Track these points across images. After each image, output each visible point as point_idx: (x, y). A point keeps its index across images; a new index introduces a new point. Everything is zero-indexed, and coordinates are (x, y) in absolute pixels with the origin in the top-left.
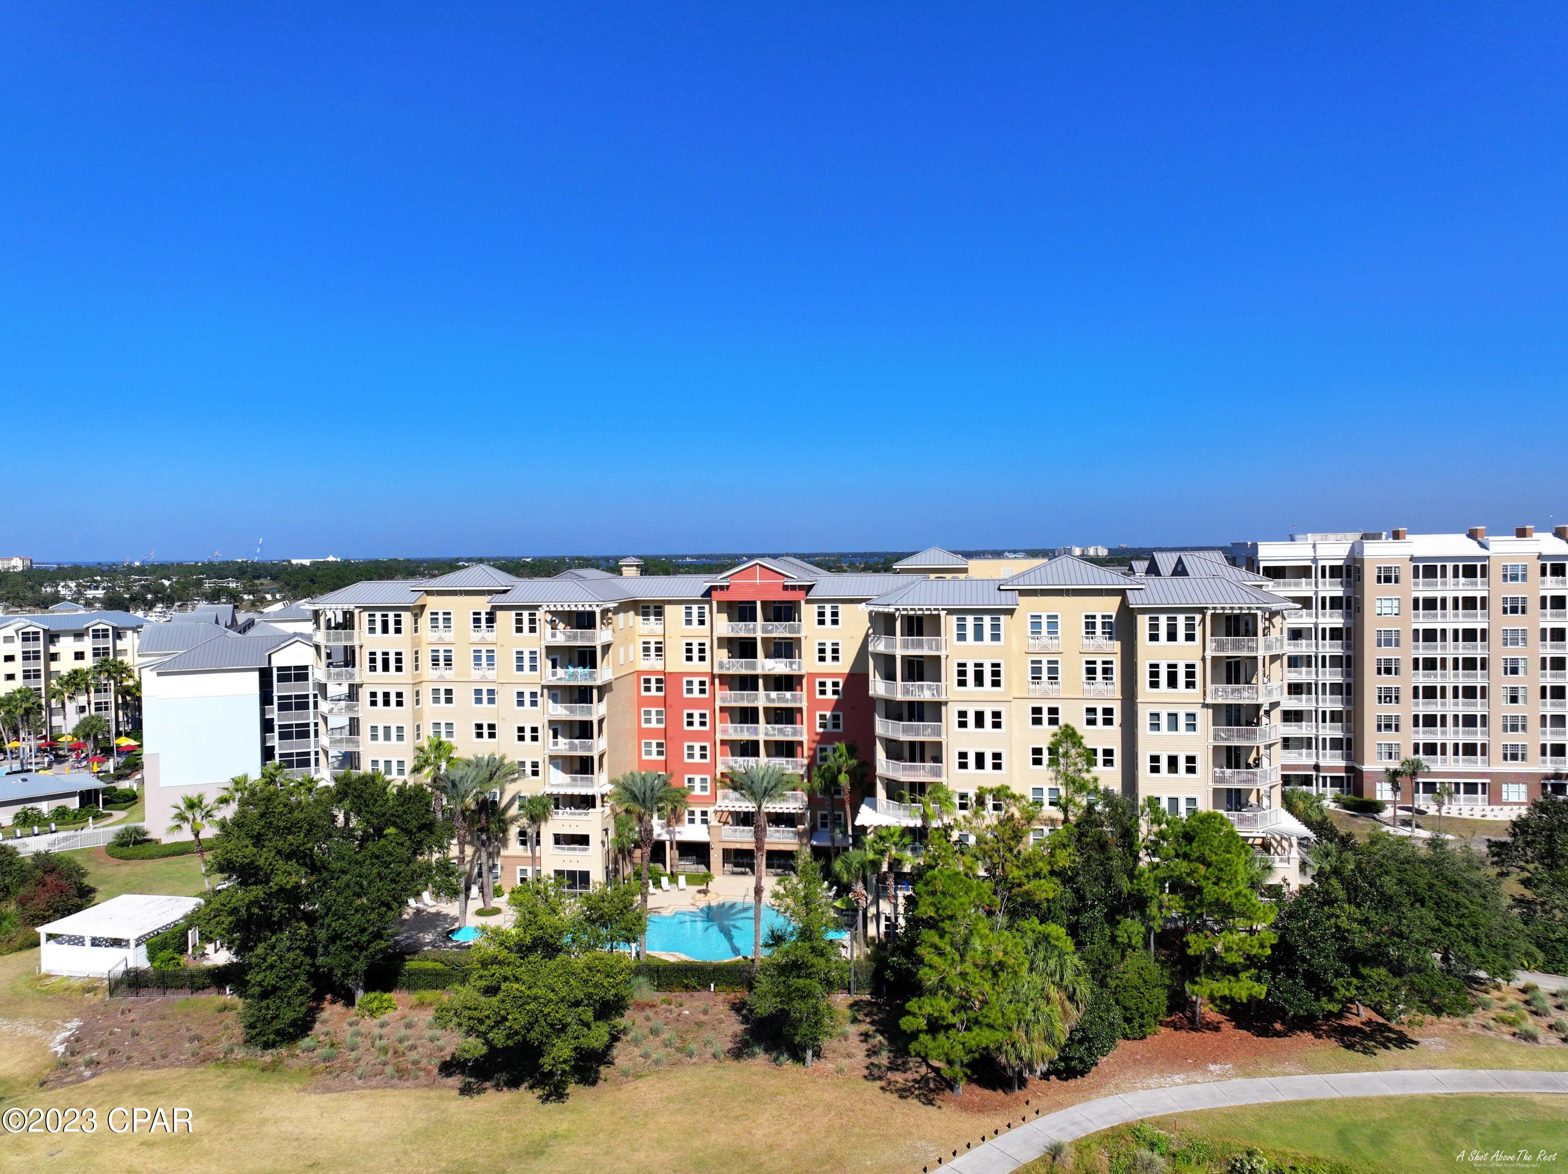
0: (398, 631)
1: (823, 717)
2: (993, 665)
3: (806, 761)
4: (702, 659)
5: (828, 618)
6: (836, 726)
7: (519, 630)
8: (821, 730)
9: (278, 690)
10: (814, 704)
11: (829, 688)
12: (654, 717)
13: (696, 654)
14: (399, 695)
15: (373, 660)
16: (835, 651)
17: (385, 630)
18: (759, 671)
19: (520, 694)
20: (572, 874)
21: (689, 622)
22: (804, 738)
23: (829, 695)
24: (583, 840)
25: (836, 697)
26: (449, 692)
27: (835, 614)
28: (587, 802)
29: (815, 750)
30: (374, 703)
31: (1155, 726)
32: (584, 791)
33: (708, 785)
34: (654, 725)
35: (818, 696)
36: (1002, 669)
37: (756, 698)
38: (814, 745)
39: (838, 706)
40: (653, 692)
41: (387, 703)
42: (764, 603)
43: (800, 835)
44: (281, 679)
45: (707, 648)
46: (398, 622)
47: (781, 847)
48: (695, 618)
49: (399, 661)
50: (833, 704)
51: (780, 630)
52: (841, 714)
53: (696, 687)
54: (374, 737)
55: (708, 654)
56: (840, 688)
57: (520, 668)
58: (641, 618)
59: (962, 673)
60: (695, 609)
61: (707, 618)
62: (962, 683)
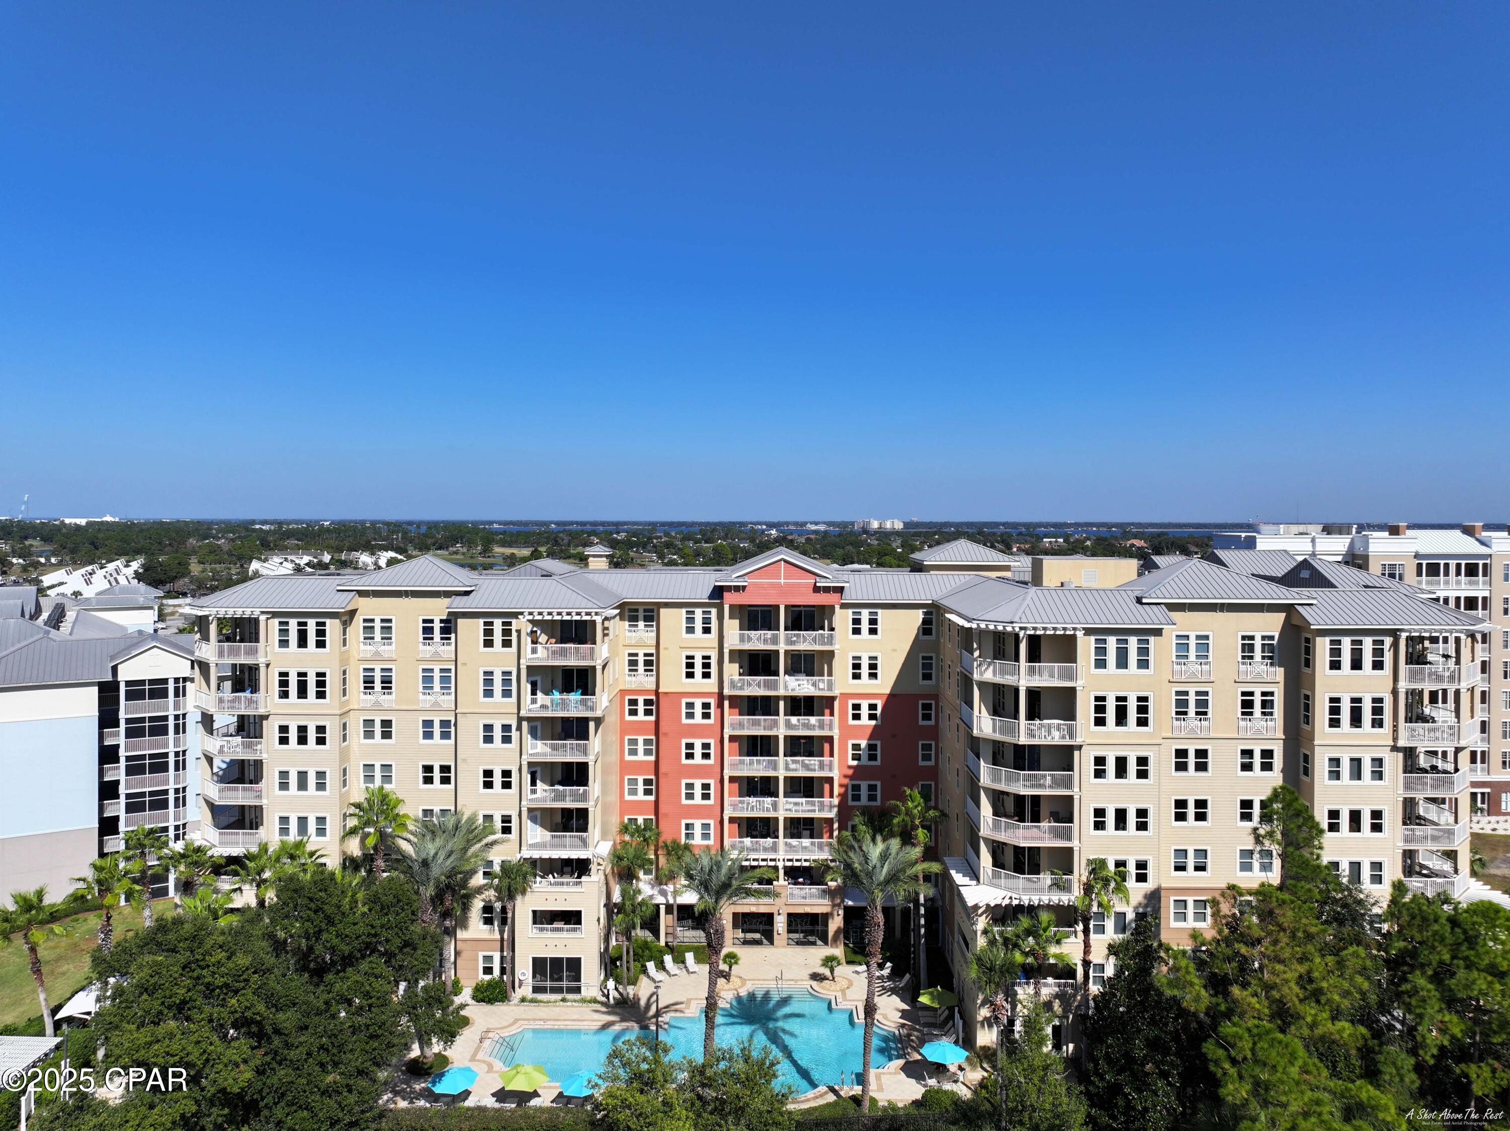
0: (321, 644)
1: (856, 747)
2: (1140, 699)
3: (836, 801)
4: (706, 675)
5: (865, 626)
6: (872, 757)
7: (488, 643)
8: (855, 763)
9: (125, 711)
10: (846, 732)
11: (865, 712)
12: (641, 747)
13: (698, 670)
14: (321, 729)
15: (284, 684)
16: (873, 667)
17: (302, 642)
18: (781, 692)
19: (488, 728)
20: (557, 963)
21: (690, 630)
22: (836, 774)
23: (865, 720)
24: (572, 918)
25: (873, 722)
26: (386, 724)
27: (873, 622)
28: (580, 867)
29: (846, 786)
30: (284, 741)
31: (1335, 775)
32: (574, 854)
33: (712, 832)
34: (641, 757)
35: (851, 722)
36: (1151, 704)
37: (775, 724)
38: (846, 781)
39: (875, 733)
40: (641, 717)
41: (302, 740)
42: (787, 607)
43: (831, 894)
44: (130, 696)
45: (714, 662)
46: (321, 633)
47: (808, 910)
48: (699, 625)
49: (321, 684)
50: (869, 731)
51: (807, 641)
52: (879, 743)
53: (698, 710)
54: (284, 786)
55: (714, 670)
56: (879, 711)
57: (488, 693)
58: (627, 623)
59: (1100, 709)
60: (699, 614)
61: (714, 625)
62: (1100, 722)
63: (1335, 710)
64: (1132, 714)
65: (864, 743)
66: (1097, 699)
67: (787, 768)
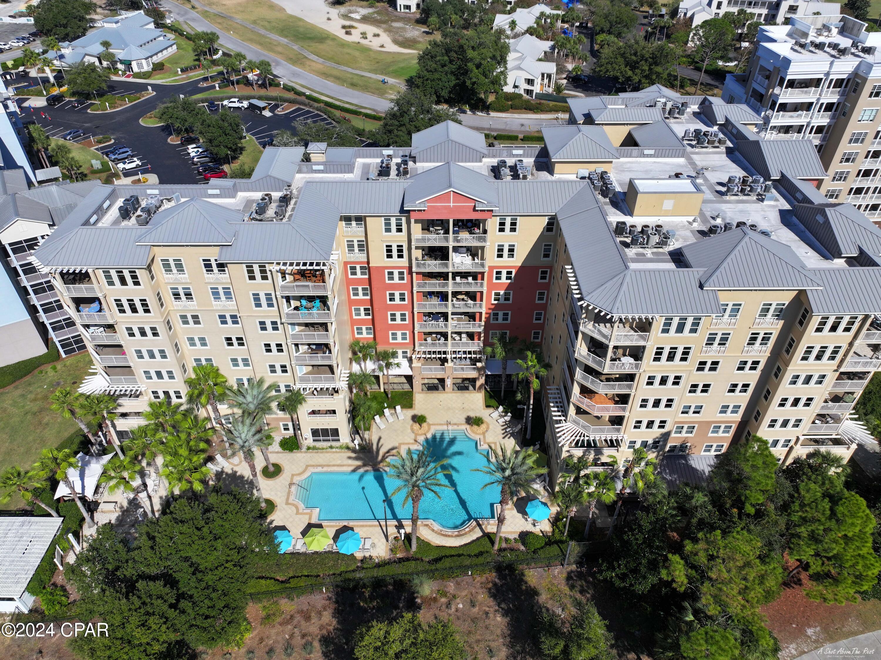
0: (136, 283)
1: (497, 294)
2: (685, 348)
3: (483, 323)
4: (400, 256)
5: (508, 227)
6: (507, 299)
8: (496, 302)
9: (16, 260)
10: (491, 286)
11: (504, 275)
12: (360, 292)
13: (395, 253)
15: (120, 305)
16: (511, 250)
17: (123, 282)
18: (450, 269)
19: (262, 323)
20: (325, 431)
22: (484, 310)
23: (504, 279)
24: (332, 412)
25: (509, 281)
27: (513, 224)
29: (490, 314)
30: (131, 335)
31: (794, 382)
33: (408, 336)
34: (361, 296)
35: (495, 281)
36: (692, 351)
37: (447, 285)
38: (490, 311)
39: (509, 287)
40: (359, 276)
41: (144, 334)
42: (454, 220)
43: (479, 369)
44: (16, 251)
45: (405, 249)
46: (134, 277)
47: (465, 376)
48: (394, 227)
49: (145, 305)
50: (506, 286)
52: (511, 292)
53: (396, 275)
54: (140, 357)
55: (405, 253)
56: (513, 275)
57: (258, 305)
58: (344, 223)
59: (659, 353)
60: (393, 221)
61: (404, 227)
62: (657, 359)
63: (808, 352)
64: (678, 356)
65: (502, 292)
66: (658, 348)
67: (454, 307)
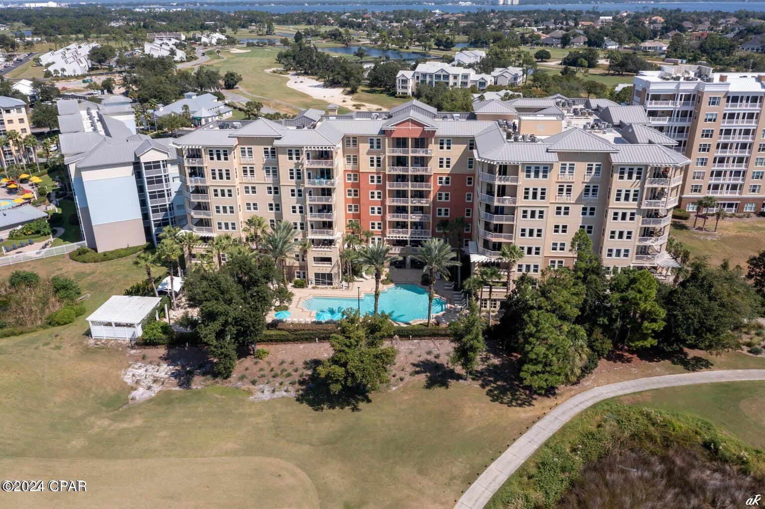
1: (440, 195)
2: (542, 189)
3: (431, 216)
4: (379, 165)
5: (445, 146)
6: (447, 199)
7: (291, 159)
8: (440, 201)
9: (145, 174)
10: (436, 189)
11: (444, 181)
12: (353, 193)
14: (230, 191)
18: (410, 173)
19: (293, 191)
20: (323, 275)
21: (372, 147)
22: (431, 205)
23: (444, 184)
24: (329, 260)
25: (448, 185)
26: (253, 188)
27: (449, 143)
28: (330, 242)
29: (436, 210)
32: (327, 237)
33: (382, 226)
34: (353, 197)
35: (438, 185)
36: (547, 192)
38: (435, 208)
39: (448, 189)
40: (353, 181)
44: (147, 168)
45: (382, 160)
46: (226, 155)
48: (376, 145)
51: (420, 153)
52: (449, 193)
55: (382, 163)
56: (450, 181)
57: (292, 178)
58: (346, 143)
59: (527, 193)
60: (375, 140)
61: (382, 145)
62: (526, 198)
63: (619, 195)
64: (539, 195)
65: (443, 193)
66: (526, 189)
67: (412, 203)
